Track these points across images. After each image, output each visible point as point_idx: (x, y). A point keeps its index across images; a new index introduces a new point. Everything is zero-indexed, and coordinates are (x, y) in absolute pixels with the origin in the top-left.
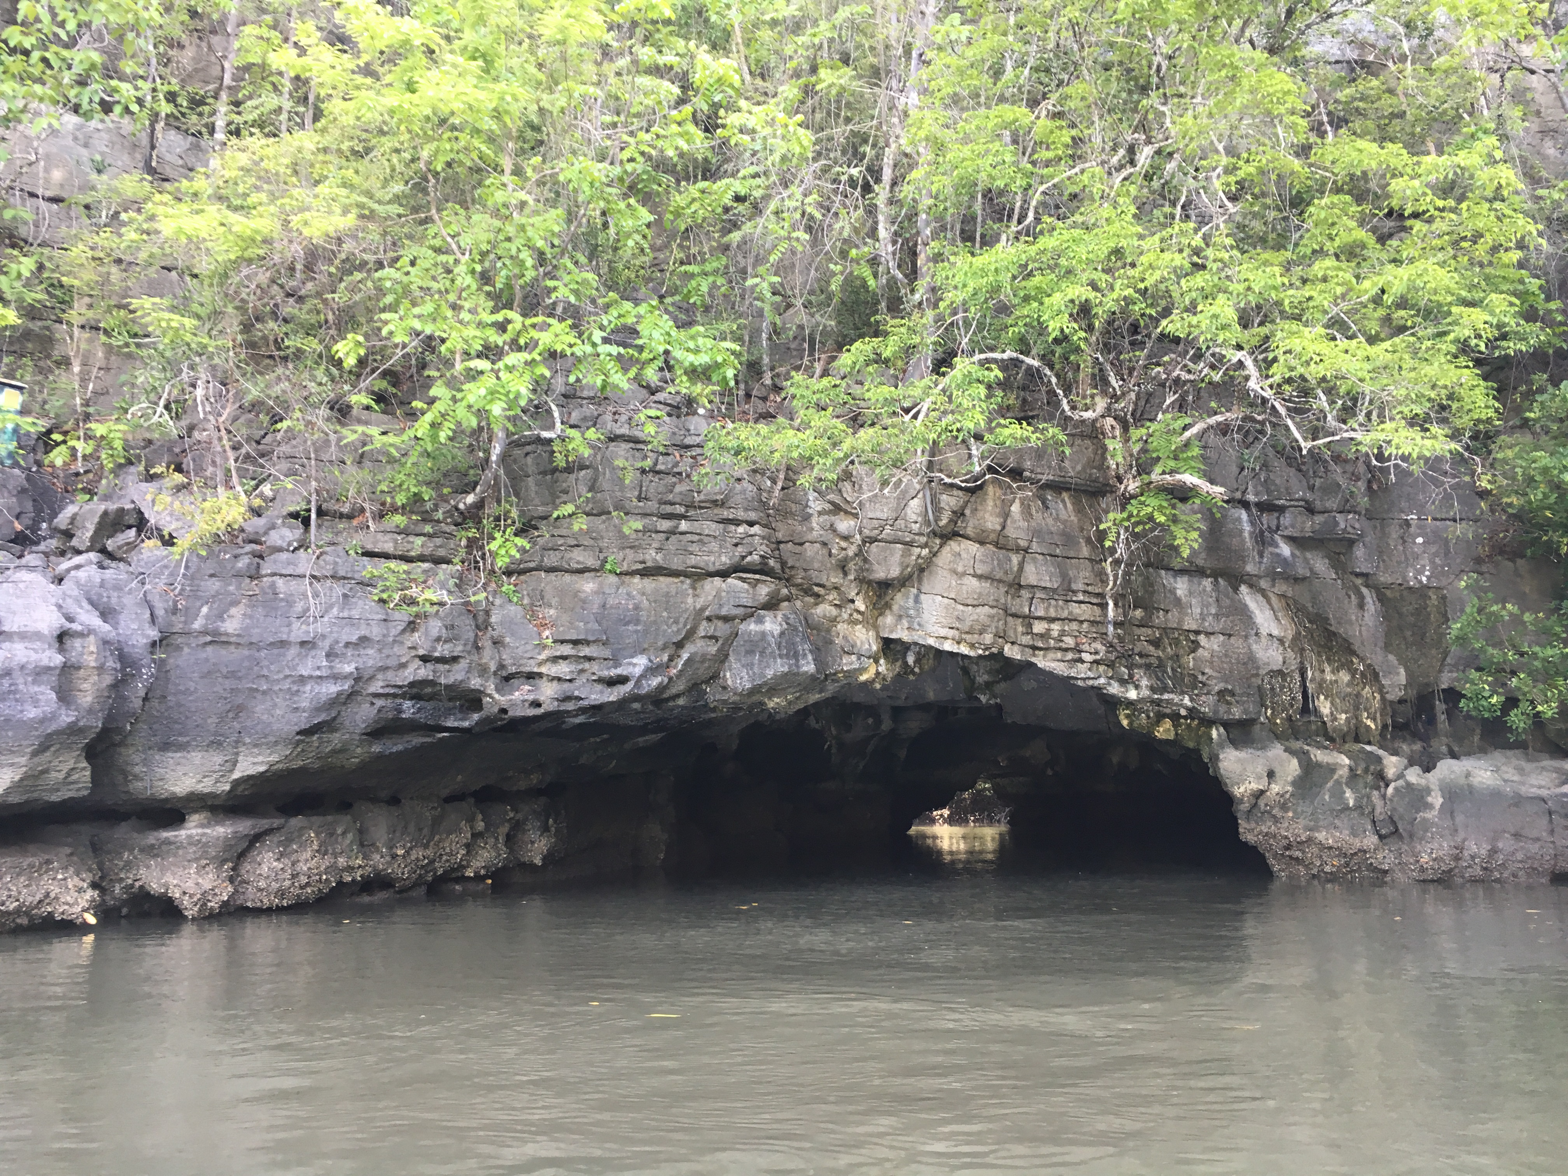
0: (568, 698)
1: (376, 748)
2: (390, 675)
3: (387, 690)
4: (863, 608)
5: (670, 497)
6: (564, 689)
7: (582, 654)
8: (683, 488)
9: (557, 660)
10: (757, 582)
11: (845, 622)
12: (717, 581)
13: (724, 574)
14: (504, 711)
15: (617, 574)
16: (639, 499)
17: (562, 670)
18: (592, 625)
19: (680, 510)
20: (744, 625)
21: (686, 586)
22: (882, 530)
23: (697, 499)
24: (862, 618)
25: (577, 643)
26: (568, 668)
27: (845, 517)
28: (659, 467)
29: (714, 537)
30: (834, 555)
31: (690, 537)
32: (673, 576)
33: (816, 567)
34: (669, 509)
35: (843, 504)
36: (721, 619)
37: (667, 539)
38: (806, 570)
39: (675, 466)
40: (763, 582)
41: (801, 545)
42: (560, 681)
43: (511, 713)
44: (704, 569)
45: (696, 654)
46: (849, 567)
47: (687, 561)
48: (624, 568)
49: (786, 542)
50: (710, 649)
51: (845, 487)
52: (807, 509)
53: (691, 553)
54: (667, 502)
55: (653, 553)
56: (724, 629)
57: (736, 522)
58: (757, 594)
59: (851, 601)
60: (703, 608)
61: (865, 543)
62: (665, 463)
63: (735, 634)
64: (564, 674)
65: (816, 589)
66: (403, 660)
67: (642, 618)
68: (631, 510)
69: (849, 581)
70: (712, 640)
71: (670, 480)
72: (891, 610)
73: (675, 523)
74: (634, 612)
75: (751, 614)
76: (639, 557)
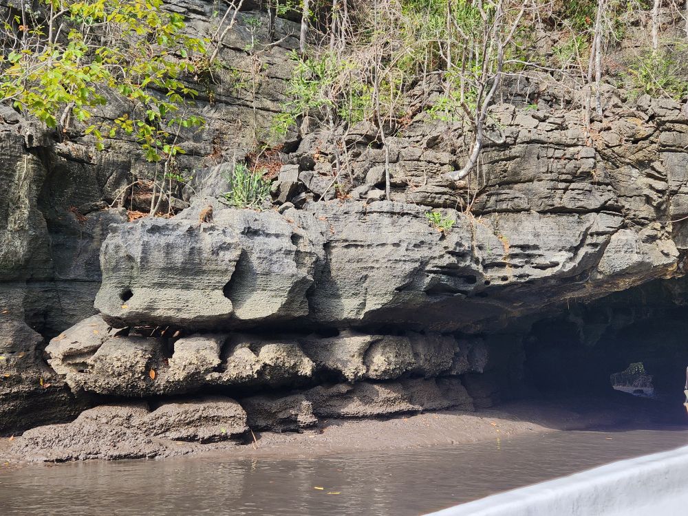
0: (521, 276)
1: (428, 300)
2: (436, 261)
3: (435, 269)
4: (671, 231)
5: (564, 171)
6: (519, 271)
7: (526, 253)
8: (571, 165)
9: (513, 256)
10: (614, 215)
11: (660, 239)
12: (594, 214)
13: (597, 211)
14: (487, 282)
15: (538, 212)
16: (547, 172)
17: (516, 261)
18: (530, 237)
19: (570, 177)
20: (613, 237)
21: (576, 217)
22: (680, 186)
23: (579, 171)
24: (671, 237)
25: (523, 247)
26: (520, 260)
27: (657, 181)
28: (556, 156)
29: (590, 191)
30: (655, 201)
31: (577, 191)
32: (568, 213)
33: (641, 209)
34: (564, 177)
35: (656, 174)
36: (599, 234)
37: (564, 193)
38: (635, 211)
39: (565, 154)
40: (617, 215)
41: (631, 197)
42: (516, 266)
43: (492, 283)
44: (586, 208)
45: (586, 253)
46: (663, 208)
47: (577, 204)
48: (542, 208)
49: (623, 196)
50: (593, 250)
51: (656, 165)
52: (633, 179)
53: (579, 200)
54: (563, 173)
55: (559, 200)
56: (601, 239)
57: (599, 184)
58: (616, 221)
59: (663, 228)
60: (588, 229)
61: (671, 194)
62: (559, 153)
63: (607, 242)
64: (518, 264)
65: (643, 220)
66: (442, 253)
67: (556, 234)
68: (544, 178)
69: (661, 216)
70: (594, 245)
71: (563, 162)
72: (682, 234)
73: (568, 184)
74: (551, 231)
75: (616, 231)
76: (550, 203)
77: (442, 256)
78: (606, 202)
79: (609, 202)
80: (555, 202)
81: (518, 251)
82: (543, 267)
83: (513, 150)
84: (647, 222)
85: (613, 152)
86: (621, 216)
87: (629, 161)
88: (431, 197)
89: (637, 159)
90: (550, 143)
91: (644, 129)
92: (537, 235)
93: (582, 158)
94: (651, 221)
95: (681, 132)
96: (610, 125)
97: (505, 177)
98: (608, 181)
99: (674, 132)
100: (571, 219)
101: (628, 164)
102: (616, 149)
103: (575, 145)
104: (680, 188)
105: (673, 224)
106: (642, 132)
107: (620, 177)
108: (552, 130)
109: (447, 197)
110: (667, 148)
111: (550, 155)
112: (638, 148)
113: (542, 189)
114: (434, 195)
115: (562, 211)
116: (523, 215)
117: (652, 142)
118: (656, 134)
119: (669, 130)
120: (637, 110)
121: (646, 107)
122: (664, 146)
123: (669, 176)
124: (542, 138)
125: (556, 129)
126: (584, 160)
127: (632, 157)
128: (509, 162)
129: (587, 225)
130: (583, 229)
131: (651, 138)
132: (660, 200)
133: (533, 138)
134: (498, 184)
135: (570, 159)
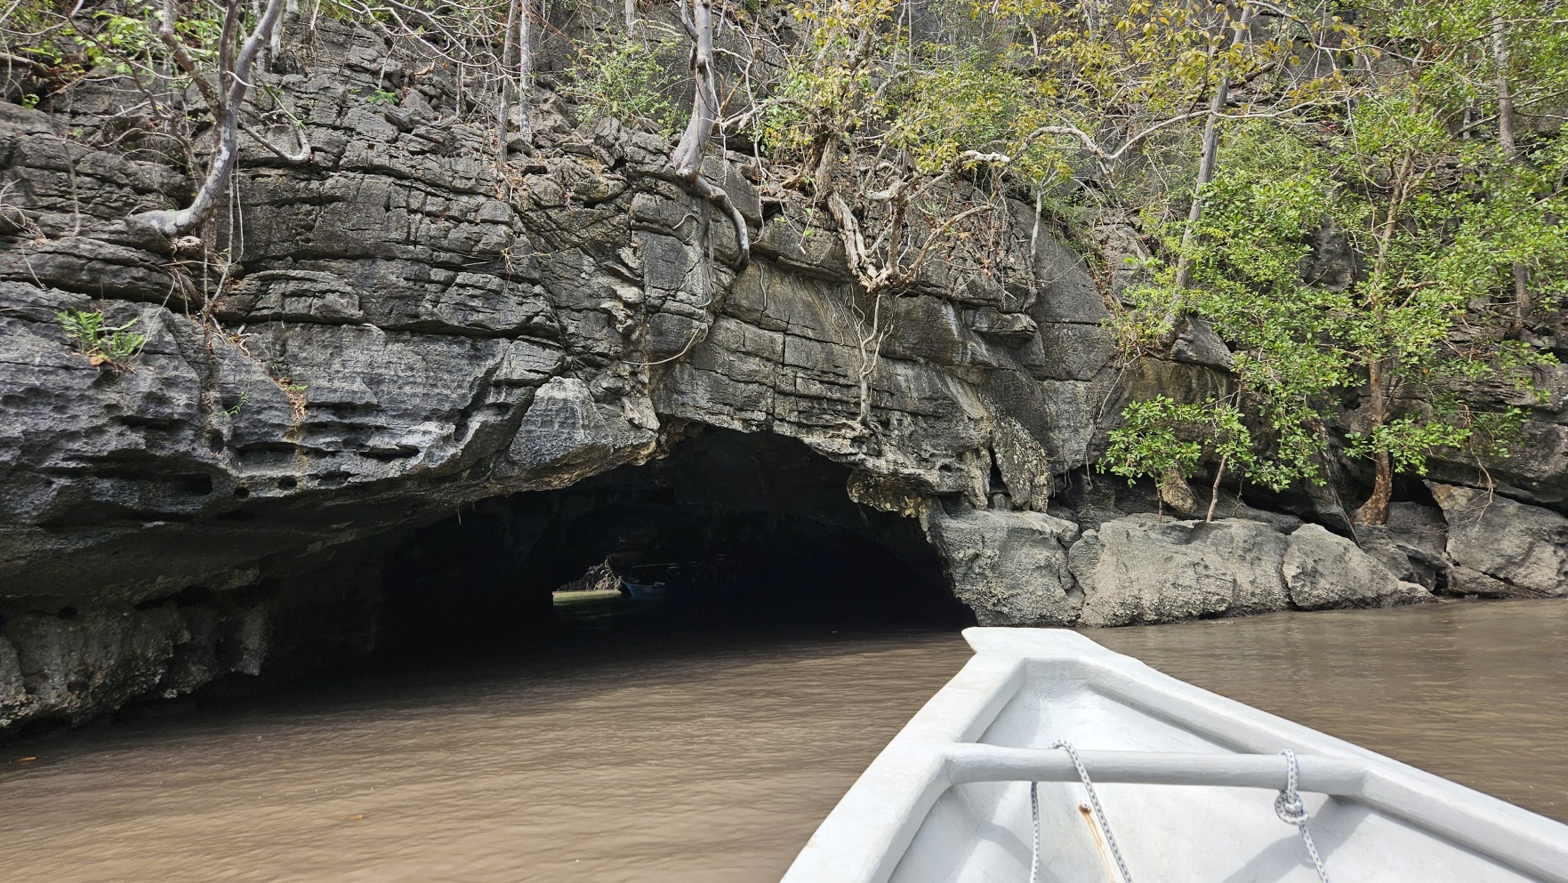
0: (330, 476)
1: (52, 545)
2: (78, 444)
3: (72, 465)
4: (647, 381)
5: (445, 243)
6: (325, 464)
7: (346, 421)
8: (459, 233)
9: (312, 429)
10: (545, 346)
11: (628, 395)
12: (503, 342)
13: (511, 335)
14: (242, 492)
15: (383, 328)
16: (407, 241)
17: (321, 441)
18: (358, 386)
19: (457, 259)
20: (540, 392)
21: (468, 346)
22: (664, 300)
23: (476, 249)
24: (646, 392)
25: (339, 408)
26: (328, 440)
27: (625, 285)
28: (428, 208)
29: (497, 293)
30: (620, 322)
31: (471, 291)
32: (450, 334)
33: (597, 336)
34: (444, 256)
35: (624, 271)
36: (512, 384)
37: (443, 291)
38: (586, 339)
39: (447, 209)
40: (550, 347)
41: (579, 311)
42: (318, 453)
43: (253, 494)
44: (489, 328)
45: (484, 424)
46: (634, 337)
47: (469, 317)
48: (392, 322)
49: (564, 308)
50: (500, 418)
51: (626, 253)
52: (583, 275)
53: (473, 309)
54: (442, 249)
55: (429, 306)
56: (516, 396)
57: (517, 279)
58: (547, 358)
59: (634, 374)
60: (490, 372)
61: (648, 312)
62: (434, 204)
63: (529, 401)
64: (323, 447)
65: (599, 358)
66: (100, 422)
67: (419, 380)
68: (398, 254)
69: (632, 351)
70: (501, 408)
71: (443, 224)
72: (665, 385)
73: (451, 273)
74: (409, 373)
75: (546, 381)
76: (411, 309)
77: (99, 430)
78: (530, 318)
79: (536, 319)
80: (422, 310)
81: (324, 417)
82: (385, 456)
83: (329, 182)
84: (606, 361)
85: (549, 217)
86: (558, 348)
87: (576, 240)
88: (90, 270)
89: (592, 239)
90: (417, 179)
91: (607, 183)
92: (374, 381)
93: (484, 221)
94: (612, 360)
95: (668, 198)
96: (545, 163)
97: (308, 240)
98: (536, 275)
99: (657, 197)
100: (456, 349)
101: (576, 245)
102: (552, 213)
103: (471, 192)
104: (664, 302)
105: (652, 369)
106: (602, 188)
107: (558, 270)
108: (422, 152)
109: (140, 273)
110: (645, 223)
111: (415, 205)
112: (595, 217)
113: (393, 278)
114: (99, 266)
115: (434, 330)
116: (347, 333)
117: (620, 210)
118: (627, 195)
119: (649, 191)
120: (596, 143)
121: (610, 139)
122: (639, 220)
123: (646, 278)
124: (400, 165)
125: (433, 152)
126: (488, 226)
127: (584, 233)
128: (317, 208)
129: (490, 363)
130: (480, 372)
131: (619, 201)
132: (629, 322)
133: (377, 161)
134: (291, 255)
135: (458, 221)
